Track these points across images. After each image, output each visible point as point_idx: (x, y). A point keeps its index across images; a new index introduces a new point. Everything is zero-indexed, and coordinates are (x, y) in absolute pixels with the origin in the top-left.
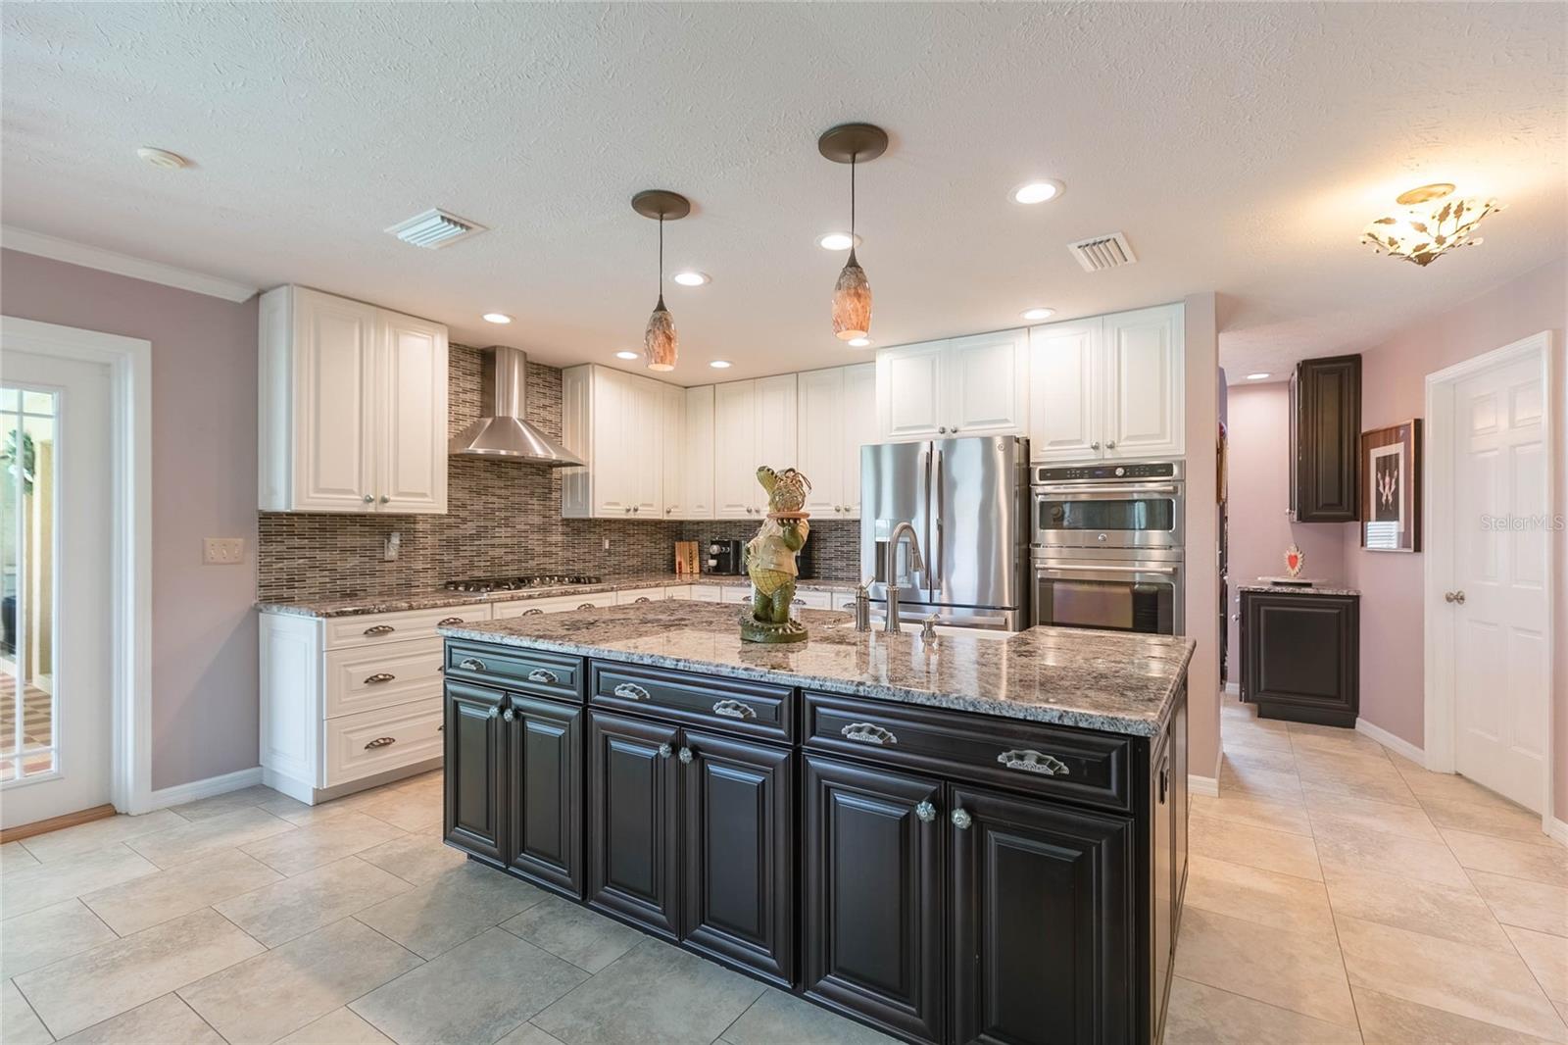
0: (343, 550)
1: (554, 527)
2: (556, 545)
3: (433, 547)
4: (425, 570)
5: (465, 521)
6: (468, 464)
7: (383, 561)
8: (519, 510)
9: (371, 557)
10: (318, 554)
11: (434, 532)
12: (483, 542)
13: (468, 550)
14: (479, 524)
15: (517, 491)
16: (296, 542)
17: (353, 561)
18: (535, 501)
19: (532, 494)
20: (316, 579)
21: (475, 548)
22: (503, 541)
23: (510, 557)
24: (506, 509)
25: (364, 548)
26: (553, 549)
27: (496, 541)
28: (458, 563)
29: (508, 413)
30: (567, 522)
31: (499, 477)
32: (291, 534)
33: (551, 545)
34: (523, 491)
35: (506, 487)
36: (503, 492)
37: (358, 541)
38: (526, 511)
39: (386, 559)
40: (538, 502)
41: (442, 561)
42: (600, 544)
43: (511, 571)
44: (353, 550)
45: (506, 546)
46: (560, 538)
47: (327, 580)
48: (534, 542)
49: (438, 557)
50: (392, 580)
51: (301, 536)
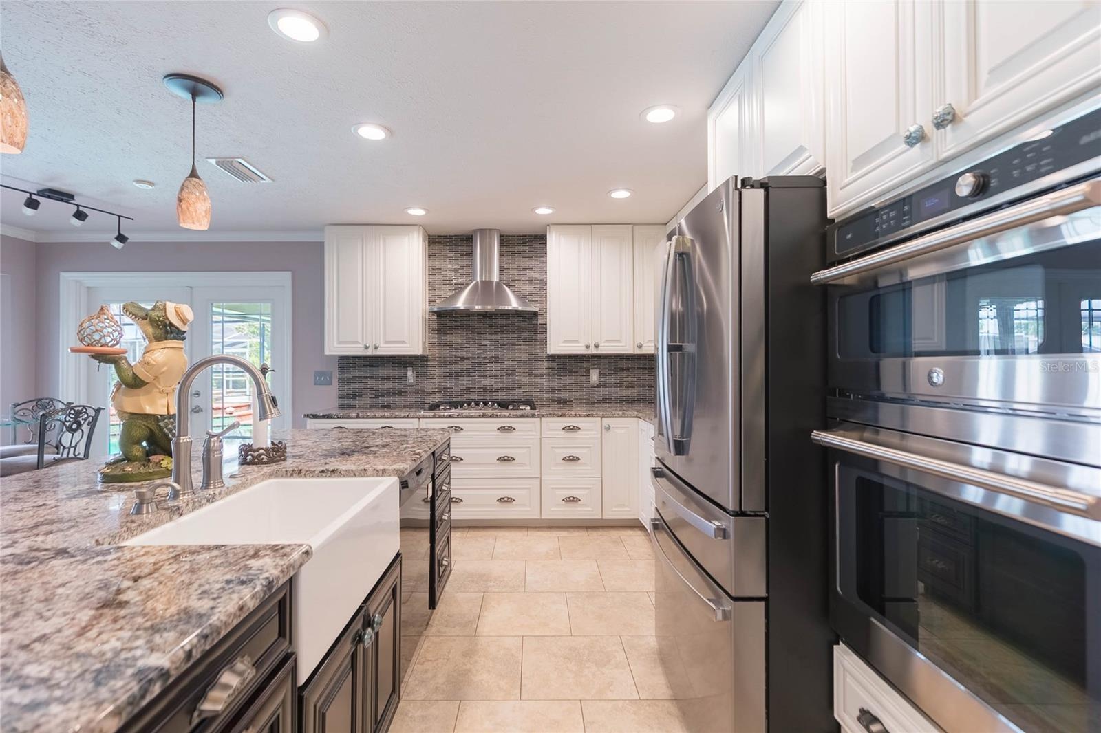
0: (383, 379)
1: (540, 363)
2: (542, 377)
3: (440, 377)
4: (434, 393)
5: (463, 359)
6: (465, 318)
7: (406, 386)
8: (508, 350)
9: (400, 383)
10: (369, 381)
11: (440, 367)
12: (477, 374)
13: (465, 380)
14: (473, 361)
15: (505, 336)
16: (357, 374)
17: (388, 385)
18: (521, 343)
19: (519, 338)
20: (367, 396)
21: (471, 378)
22: (493, 373)
23: (500, 385)
24: (496, 349)
25: (394, 378)
26: (539, 380)
27: (488, 374)
28: (458, 389)
29: (490, 277)
30: (553, 358)
31: (491, 326)
32: (355, 368)
33: (536, 376)
34: (511, 335)
35: (496, 333)
36: (493, 337)
37: (391, 373)
38: (513, 350)
39: (408, 384)
40: (524, 343)
41: (446, 387)
42: (588, 377)
43: (501, 396)
44: (388, 378)
45: (496, 377)
46: (545, 371)
47: (374, 396)
48: (521, 374)
49: (443, 384)
50: (412, 398)
51: (360, 370)
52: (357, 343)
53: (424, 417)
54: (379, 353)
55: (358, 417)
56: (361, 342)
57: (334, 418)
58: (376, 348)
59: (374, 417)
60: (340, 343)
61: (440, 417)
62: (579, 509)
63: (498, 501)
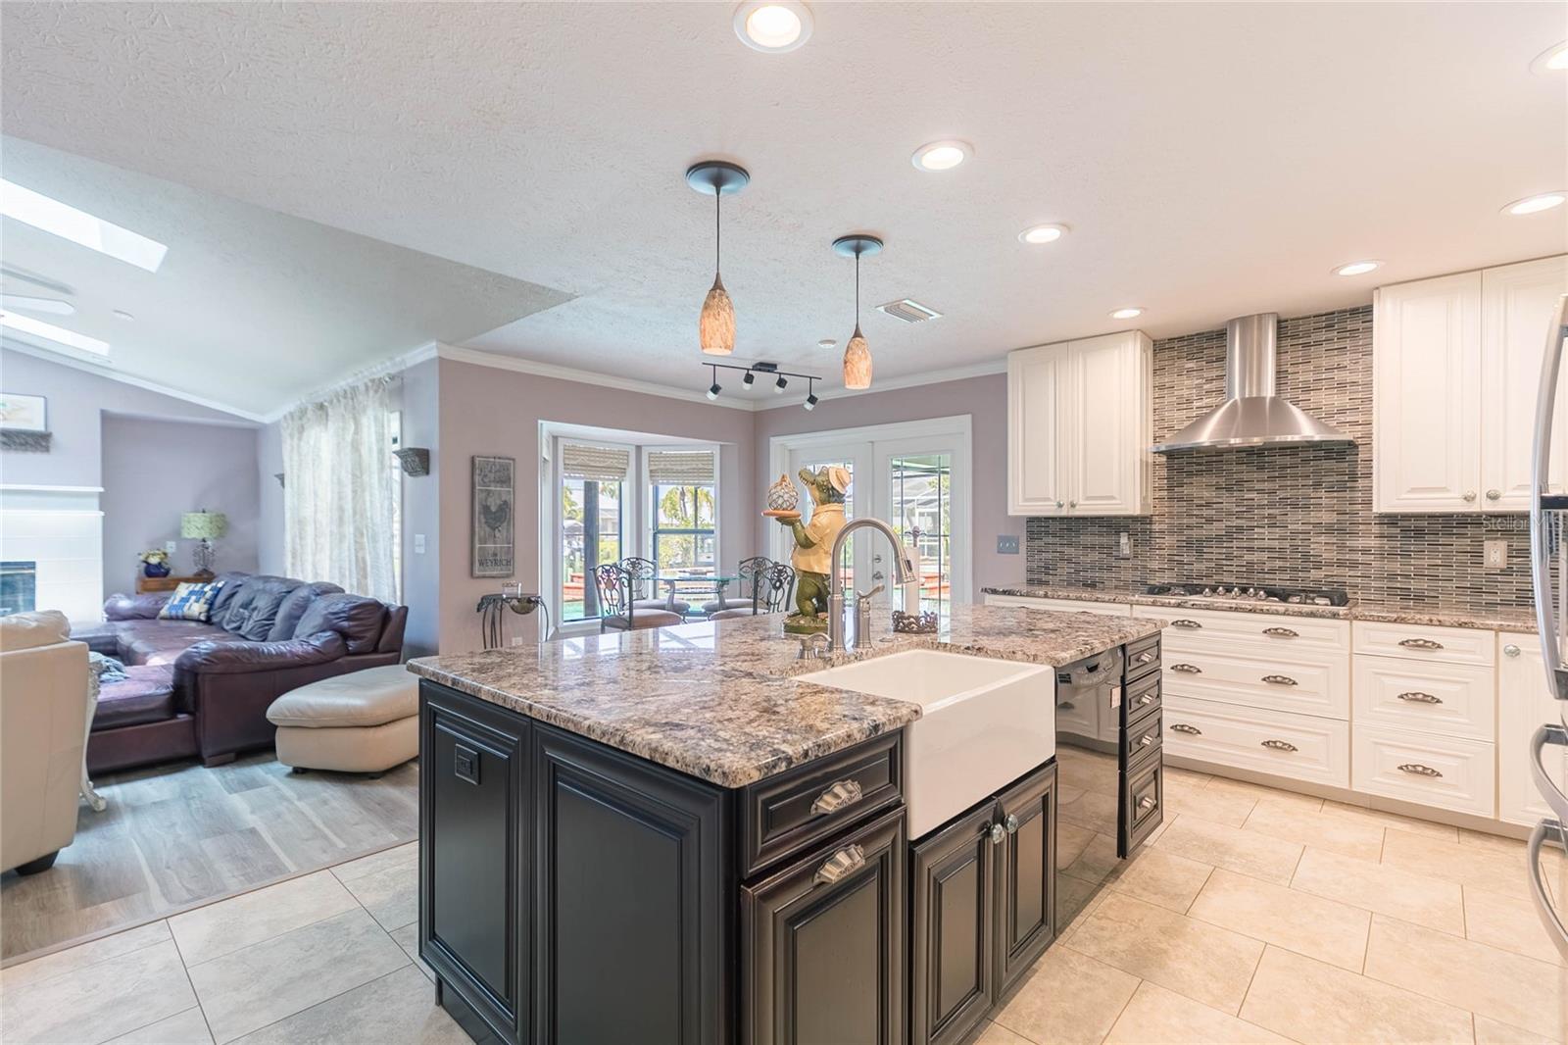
0: (1085, 547)
1: (1361, 527)
2: (1366, 551)
3: (1171, 547)
4: (1162, 570)
5: (1210, 520)
6: (1214, 459)
7: (1118, 558)
8: (1295, 506)
9: (1109, 555)
10: (1067, 550)
11: (1171, 532)
12: (1235, 544)
13: (1215, 552)
14: (1229, 524)
15: (1289, 483)
16: (1050, 540)
17: (1095, 556)
18: (1323, 493)
19: (1317, 485)
20: (1064, 569)
21: (1224, 550)
22: (1266, 544)
23: (1278, 563)
24: (1271, 505)
25: (1102, 547)
26: (1360, 557)
27: (1256, 544)
28: (1203, 566)
29: (1259, 390)
30: (1391, 520)
31: (1261, 468)
32: (1047, 533)
33: (1353, 550)
34: (1301, 482)
35: (1272, 479)
36: (1266, 486)
37: (1097, 540)
38: (1306, 507)
39: (1121, 556)
40: (1328, 495)
41: (1181, 563)
43: (1279, 581)
44: (1093, 547)
45: (1271, 549)
46: (1373, 542)
47: (1073, 571)
48: (1321, 546)
49: (1176, 558)
50: (1128, 576)
51: (1054, 535)
52: (1048, 499)
53: (1138, 603)
54: (1077, 512)
55: (1046, 596)
56: (1052, 498)
57: (1016, 595)
58: (1073, 506)
59: (1067, 598)
60: (1026, 500)
61: (1163, 605)
62: (1436, 790)
63: (1263, 744)
